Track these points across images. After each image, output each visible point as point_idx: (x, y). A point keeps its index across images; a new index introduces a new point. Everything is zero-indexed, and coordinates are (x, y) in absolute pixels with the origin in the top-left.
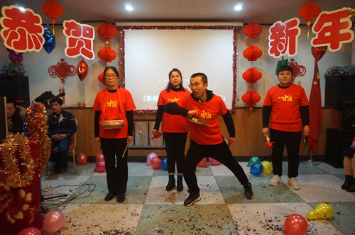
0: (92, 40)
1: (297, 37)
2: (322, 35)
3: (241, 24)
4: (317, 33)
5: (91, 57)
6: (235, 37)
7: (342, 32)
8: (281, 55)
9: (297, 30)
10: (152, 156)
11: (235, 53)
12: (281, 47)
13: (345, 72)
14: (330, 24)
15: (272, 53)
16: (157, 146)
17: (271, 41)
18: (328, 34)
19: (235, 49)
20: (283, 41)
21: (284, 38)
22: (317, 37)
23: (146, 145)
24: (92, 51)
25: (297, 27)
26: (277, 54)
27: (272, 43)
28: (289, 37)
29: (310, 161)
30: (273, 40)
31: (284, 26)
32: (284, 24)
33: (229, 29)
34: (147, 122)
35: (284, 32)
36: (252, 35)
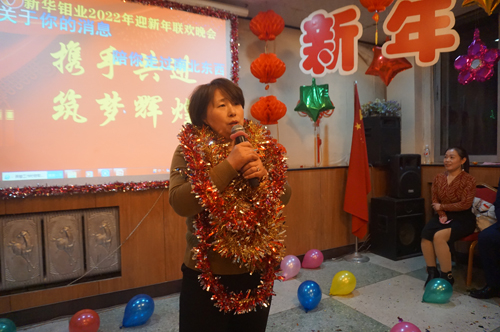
1: (356, 40)
2: (402, 38)
3: (244, 12)
4: (393, 35)
6: (233, 34)
7: (439, 32)
8: (326, 70)
9: (355, 28)
11: (236, 65)
12: (326, 58)
13: (387, 111)
14: (416, 18)
15: (307, 69)
16: (69, 276)
17: (304, 45)
18: (414, 36)
19: (235, 58)
20: (330, 46)
21: (332, 41)
23: (36, 278)
25: (355, 22)
26: (319, 70)
27: (306, 51)
28: (340, 40)
29: (356, 254)
30: (310, 45)
31: (330, 19)
32: (330, 15)
33: (222, 17)
34: (38, 218)
35: (332, 30)
36: (267, 34)
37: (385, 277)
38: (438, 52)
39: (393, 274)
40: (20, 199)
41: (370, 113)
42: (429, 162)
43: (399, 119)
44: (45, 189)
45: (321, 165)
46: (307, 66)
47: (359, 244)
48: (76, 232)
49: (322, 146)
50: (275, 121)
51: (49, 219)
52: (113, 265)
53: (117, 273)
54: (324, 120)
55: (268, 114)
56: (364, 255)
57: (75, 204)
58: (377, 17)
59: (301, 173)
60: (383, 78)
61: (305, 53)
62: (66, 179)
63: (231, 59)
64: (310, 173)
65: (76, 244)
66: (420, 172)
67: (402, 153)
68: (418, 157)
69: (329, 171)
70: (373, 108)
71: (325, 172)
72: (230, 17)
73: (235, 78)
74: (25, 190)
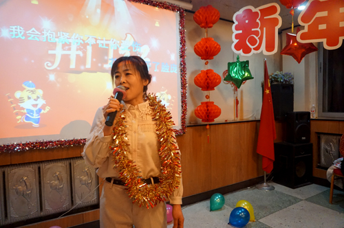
1: (277, 28)
3: (189, 6)
4: (306, 25)
6: (182, 23)
8: (253, 51)
9: (276, 20)
11: (183, 46)
12: (253, 42)
14: (325, 14)
15: (238, 49)
17: (236, 32)
18: (322, 27)
19: (183, 42)
20: (256, 33)
21: (258, 29)
22: (306, 30)
25: (276, 15)
26: (247, 50)
27: (237, 36)
28: (265, 29)
29: (265, 184)
30: (241, 32)
31: (257, 13)
32: (257, 10)
33: (173, 10)
34: (36, 166)
35: (258, 21)
36: (207, 23)
37: (291, 203)
38: (341, 39)
39: (296, 200)
40: (23, 151)
43: (292, 86)
44: (41, 144)
45: (238, 120)
46: (238, 47)
48: (65, 176)
49: (239, 105)
50: (213, 89)
51: (45, 167)
52: (92, 199)
53: (96, 206)
55: (208, 83)
56: (271, 184)
57: (64, 154)
58: (293, 12)
59: (227, 126)
61: (236, 38)
63: (179, 42)
64: (233, 126)
65: (65, 186)
66: (309, 124)
69: (246, 124)
70: (274, 78)
71: (243, 125)
72: (179, 9)
73: (182, 56)
74: (27, 145)
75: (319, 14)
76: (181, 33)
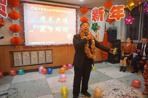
0: (6, 6)
1: (103, 14)
2: (113, 14)
3: (79, 7)
4: (111, 14)
5: (6, 16)
6: (77, 12)
7: (121, 14)
8: (97, 21)
9: (103, 12)
10: (41, 68)
11: (77, 19)
12: (97, 18)
13: (113, 29)
14: (116, 10)
15: (93, 20)
16: (43, 63)
17: (92, 15)
18: (115, 14)
19: (77, 18)
20: (98, 15)
21: (98, 14)
22: (111, 15)
23: (37, 63)
24: (6, 13)
25: (103, 10)
26: (95, 21)
27: (93, 16)
28: (100, 14)
29: (104, 62)
30: (93, 15)
32: (98, 9)
33: (74, 8)
34: (37, 51)
35: (98, 12)
36: (84, 12)
38: (120, 18)
41: (110, 29)
42: (123, 41)
43: (117, 31)
44: (39, 46)
47: (105, 60)
48: (44, 54)
51: (39, 52)
52: (51, 61)
53: (52, 63)
54: (98, 31)
56: (106, 63)
57: (44, 49)
58: (108, 9)
60: (109, 23)
61: (92, 17)
62: (42, 44)
65: (44, 57)
67: (117, 39)
68: (120, 40)
72: (76, 8)
73: (77, 22)
74: (35, 46)
75: (115, 10)
76: (76, 15)
